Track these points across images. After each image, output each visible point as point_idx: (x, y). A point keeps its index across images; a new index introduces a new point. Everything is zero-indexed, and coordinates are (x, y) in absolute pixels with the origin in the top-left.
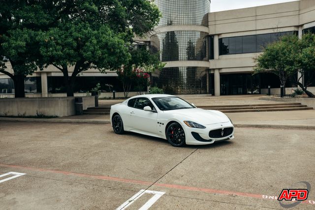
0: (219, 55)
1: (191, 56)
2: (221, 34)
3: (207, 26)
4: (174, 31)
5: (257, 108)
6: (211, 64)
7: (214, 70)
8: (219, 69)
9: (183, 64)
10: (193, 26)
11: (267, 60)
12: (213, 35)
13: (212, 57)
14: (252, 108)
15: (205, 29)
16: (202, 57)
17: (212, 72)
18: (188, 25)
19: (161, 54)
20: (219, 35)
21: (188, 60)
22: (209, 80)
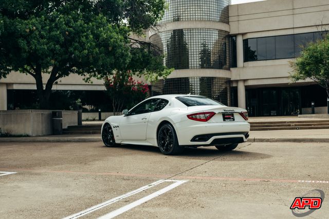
0: (244, 62)
1: (206, 63)
2: (246, 33)
3: (228, 23)
4: (182, 30)
5: (295, 125)
6: (234, 74)
7: (237, 81)
8: (245, 81)
9: (194, 74)
10: (208, 23)
11: (308, 64)
12: (236, 35)
13: (234, 64)
14: (290, 125)
15: (224, 27)
16: (220, 65)
17: (234, 85)
18: (201, 20)
19: (165, 60)
20: (243, 34)
21: (202, 68)
22: (231, 95)
